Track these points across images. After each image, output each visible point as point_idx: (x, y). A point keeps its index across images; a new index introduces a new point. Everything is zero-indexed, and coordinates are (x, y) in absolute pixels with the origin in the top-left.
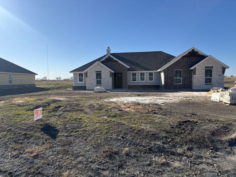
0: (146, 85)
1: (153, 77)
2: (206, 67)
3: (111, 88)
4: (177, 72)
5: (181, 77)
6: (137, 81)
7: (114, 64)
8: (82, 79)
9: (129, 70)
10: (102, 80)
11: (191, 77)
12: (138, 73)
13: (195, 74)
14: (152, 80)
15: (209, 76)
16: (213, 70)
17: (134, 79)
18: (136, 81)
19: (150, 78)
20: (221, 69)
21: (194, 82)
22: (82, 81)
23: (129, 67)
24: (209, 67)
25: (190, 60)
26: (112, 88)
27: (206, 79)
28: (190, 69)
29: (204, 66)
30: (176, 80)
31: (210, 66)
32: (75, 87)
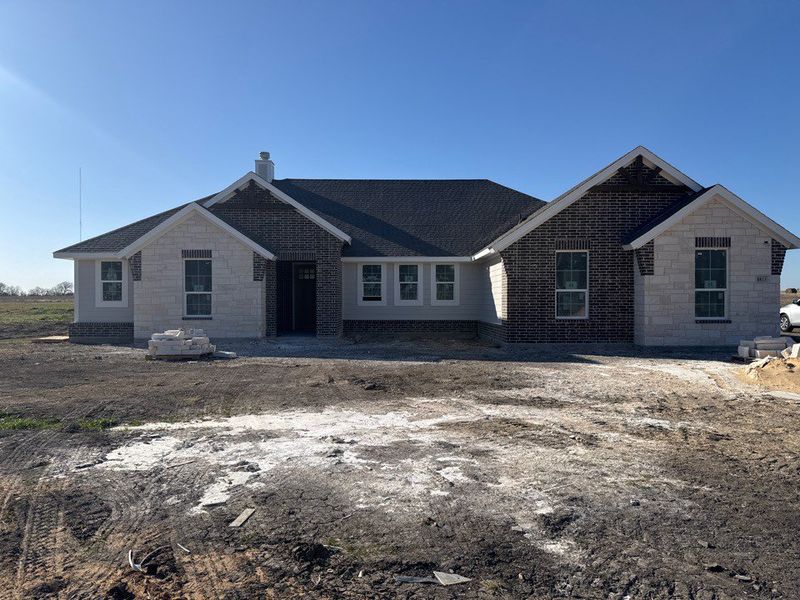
0: (426, 322)
1: (457, 283)
2: (700, 241)
3: (260, 335)
4: (564, 261)
5: (582, 285)
6: (383, 303)
7: (275, 219)
8: (119, 288)
9: (347, 250)
10: (215, 295)
11: (629, 286)
12: (390, 264)
13: (651, 273)
14: (450, 297)
15: (714, 282)
16: (731, 253)
17: (373, 294)
18: (379, 299)
19: (440, 287)
20: (767, 254)
21: (647, 308)
22: (118, 297)
23: (347, 238)
24: (712, 241)
25: (624, 204)
26: (268, 334)
27: (698, 295)
28: (626, 248)
29: (693, 236)
30: (561, 297)
31: (719, 234)
32: (80, 325)
